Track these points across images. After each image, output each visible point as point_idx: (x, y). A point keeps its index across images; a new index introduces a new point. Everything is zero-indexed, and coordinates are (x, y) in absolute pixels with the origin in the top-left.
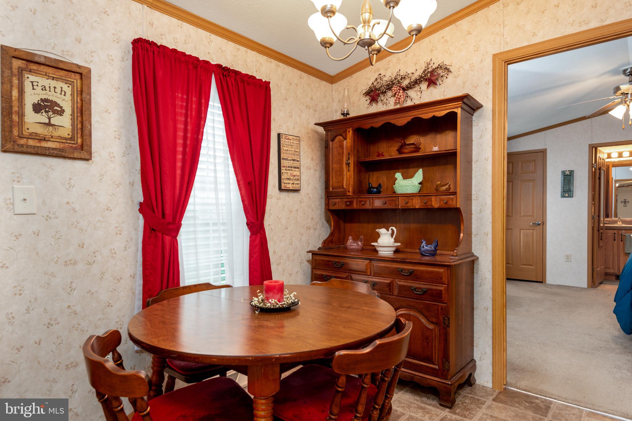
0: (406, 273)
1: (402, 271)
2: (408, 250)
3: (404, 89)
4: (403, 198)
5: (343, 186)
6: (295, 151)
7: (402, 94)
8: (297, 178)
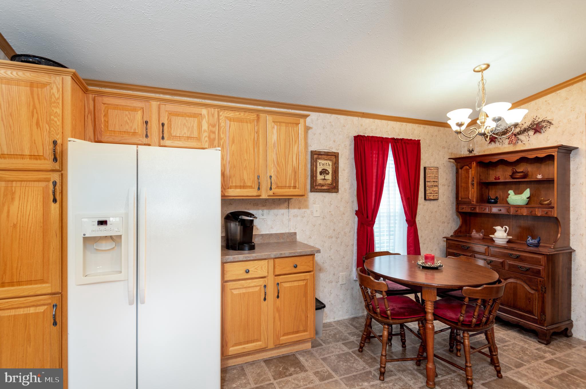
0: (514, 256)
1: (511, 255)
2: (519, 241)
3: (515, 135)
4: (514, 208)
5: (469, 198)
6: (435, 176)
7: (514, 138)
8: (436, 192)
